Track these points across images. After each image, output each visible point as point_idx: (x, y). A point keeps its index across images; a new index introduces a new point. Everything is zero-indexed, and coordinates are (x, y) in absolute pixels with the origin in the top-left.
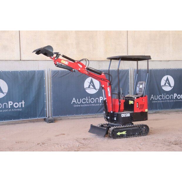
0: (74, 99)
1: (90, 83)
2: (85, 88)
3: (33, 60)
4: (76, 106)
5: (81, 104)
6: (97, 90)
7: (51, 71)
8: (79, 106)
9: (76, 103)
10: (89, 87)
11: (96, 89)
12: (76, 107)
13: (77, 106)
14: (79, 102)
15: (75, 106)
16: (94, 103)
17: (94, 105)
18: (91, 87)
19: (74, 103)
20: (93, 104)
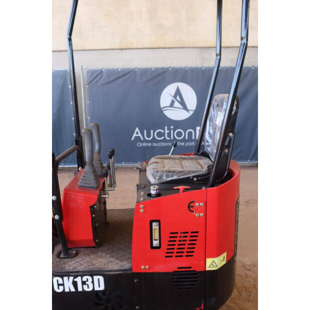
0: (137, 130)
1: (175, 97)
2: (162, 107)
3: (59, 51)
4: (141, 145)
5: (154, 140)
6: (191, 113)
7: (85, 72)
8: (150, 144)
9: (142, 139)
10: (172, 105)
11: (188, 110)
12: (142, 147)
13: (144, 144)
14: (149, 136)
15: (139, 144)
16: (184, 140)
17: (183, 144)
18: (177, 104)
19: (137, 138)
20: (181, 141)
